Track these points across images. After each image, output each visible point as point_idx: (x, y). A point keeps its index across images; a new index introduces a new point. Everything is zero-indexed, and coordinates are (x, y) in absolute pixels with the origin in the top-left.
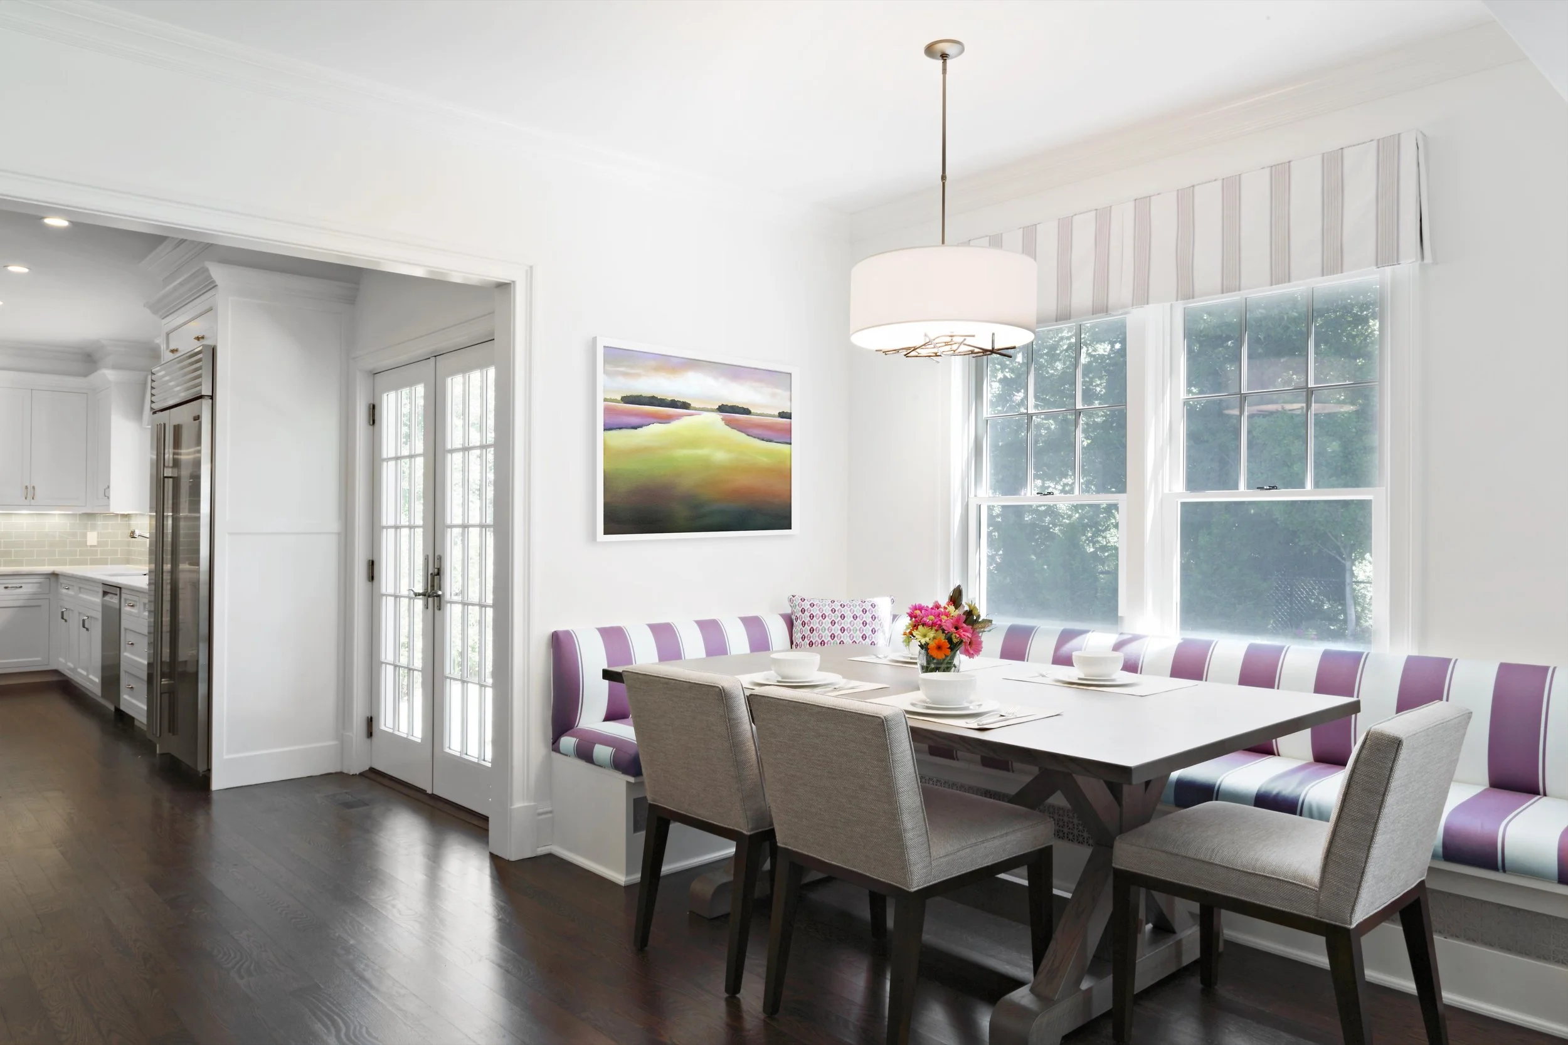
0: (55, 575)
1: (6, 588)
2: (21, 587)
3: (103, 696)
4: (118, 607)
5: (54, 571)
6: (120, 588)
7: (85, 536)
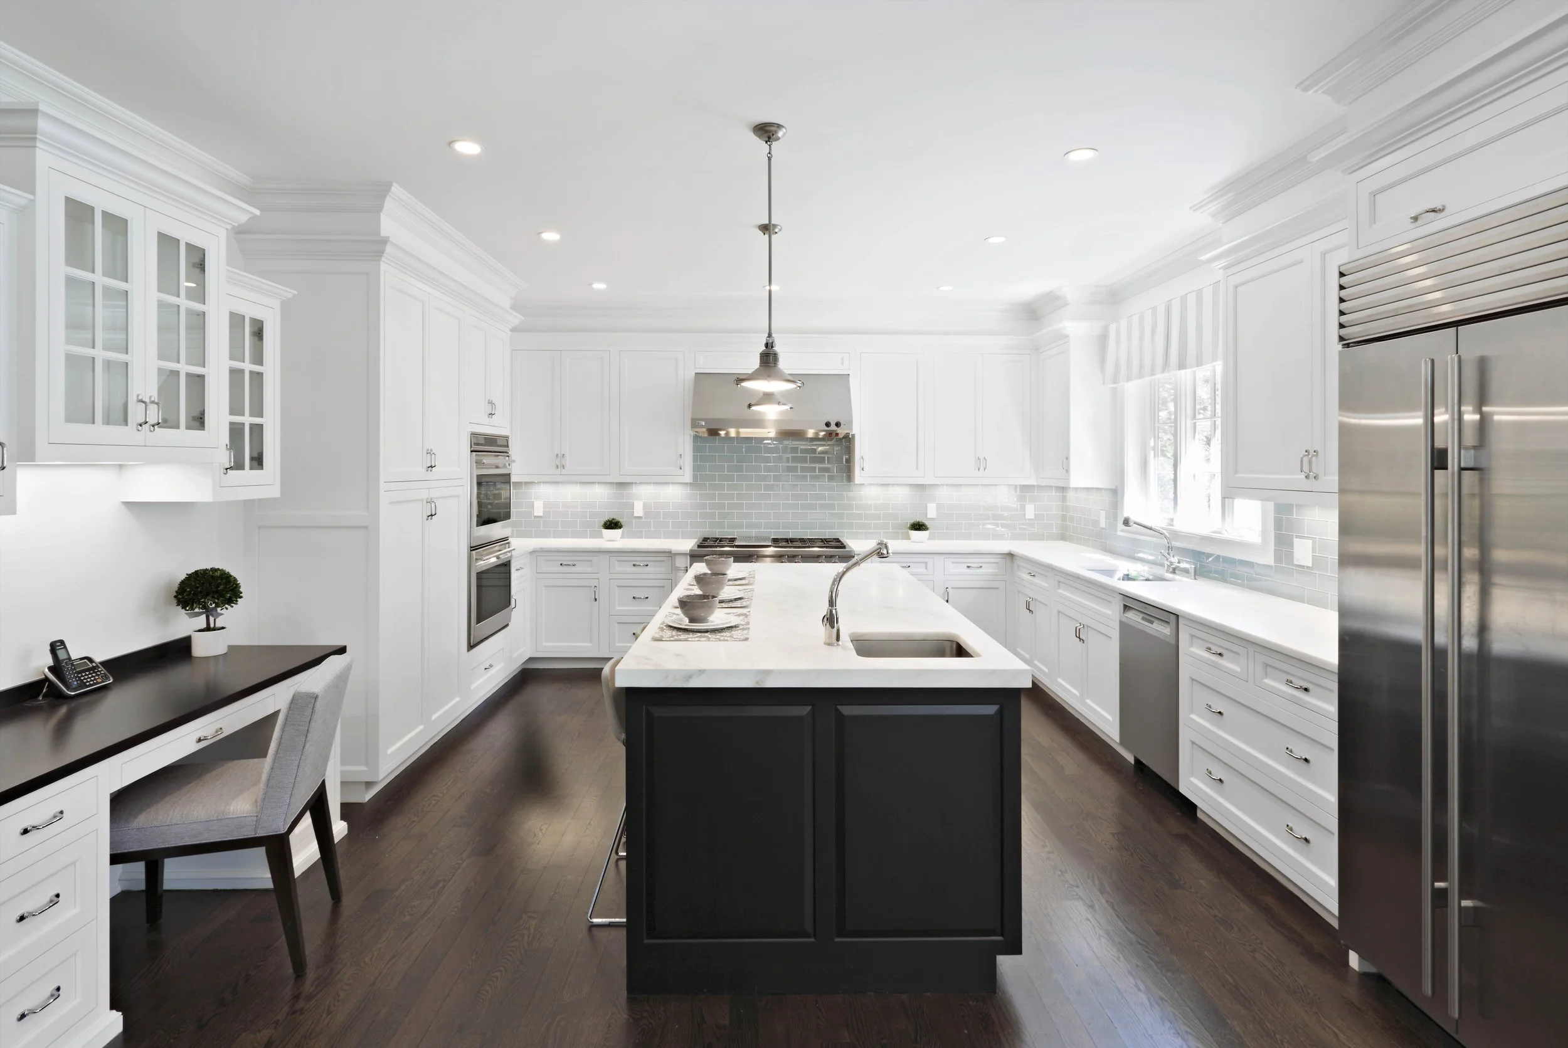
0: (1011, 555)
1: (968, 567)
2: (981, 567)
3: (1123, 742)
4: (1173, 642)
5: (1010, 551)
6: (1178, 616)
7: (1023, 508)
